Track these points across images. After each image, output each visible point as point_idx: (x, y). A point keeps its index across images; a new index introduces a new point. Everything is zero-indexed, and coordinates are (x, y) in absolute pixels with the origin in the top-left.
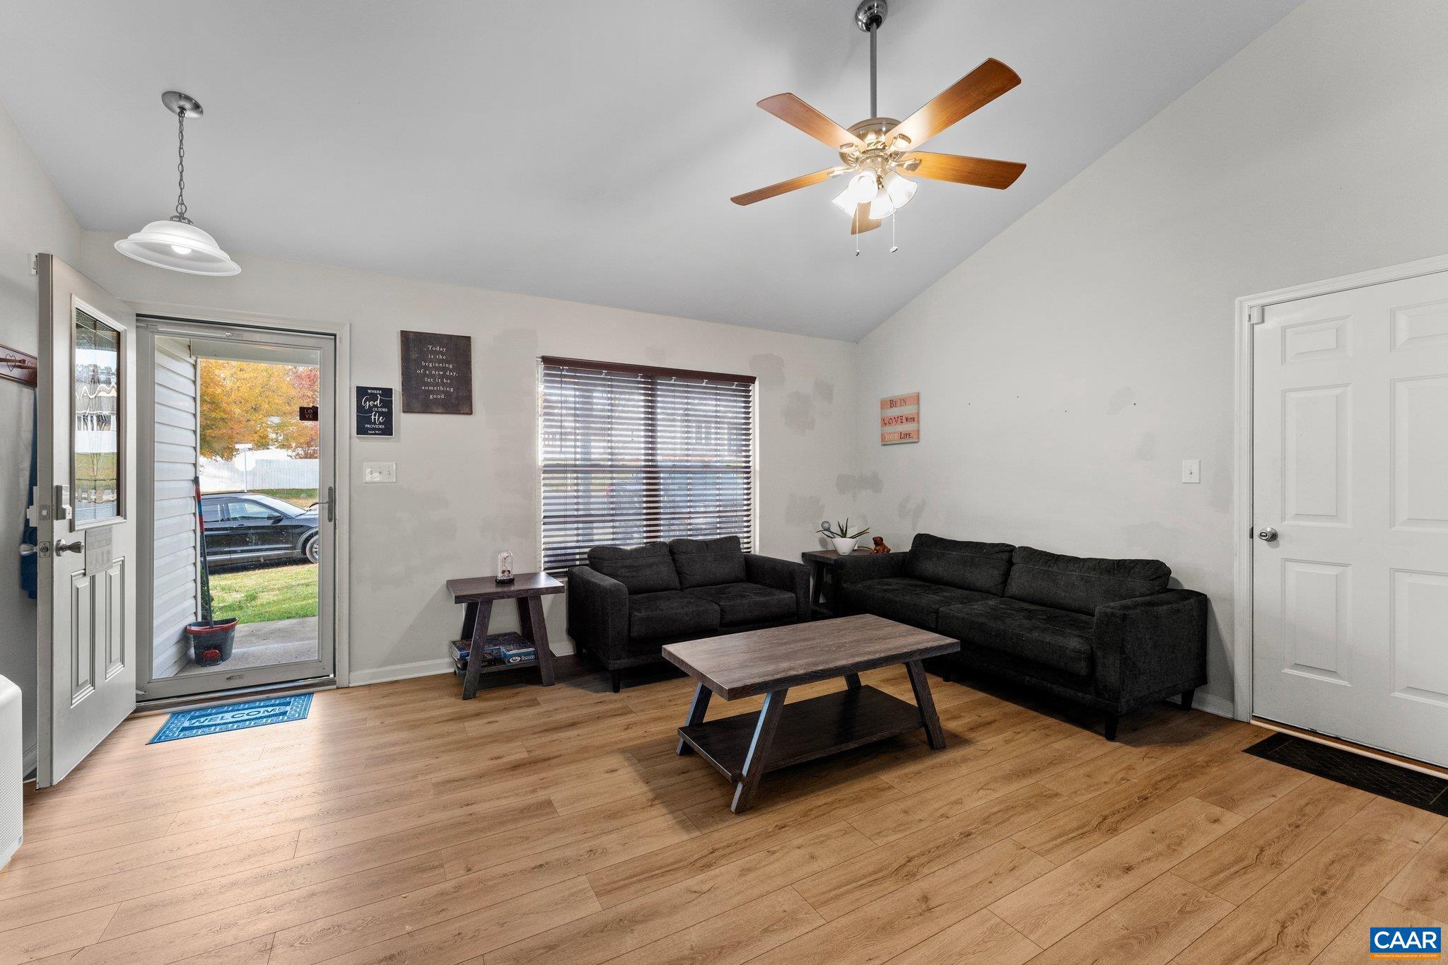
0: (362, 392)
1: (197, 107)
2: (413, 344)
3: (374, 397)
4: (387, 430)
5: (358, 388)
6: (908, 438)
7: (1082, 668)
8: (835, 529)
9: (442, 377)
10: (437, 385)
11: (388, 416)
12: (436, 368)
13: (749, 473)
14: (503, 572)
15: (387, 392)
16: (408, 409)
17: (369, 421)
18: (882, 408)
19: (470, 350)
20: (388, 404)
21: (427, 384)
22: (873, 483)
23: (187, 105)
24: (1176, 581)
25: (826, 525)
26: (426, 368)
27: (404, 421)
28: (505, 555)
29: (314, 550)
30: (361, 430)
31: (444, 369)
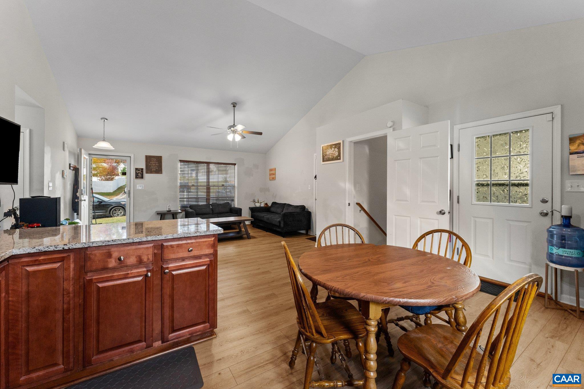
0: (136, 169)
1: (107, 119)
2: (148, 159)
3: (139, 170)
4: (142, 177)
5: (136, 168)
6: (274, 179)
7: (278, 224)
8: (256, 201)
9: (155, 165)
10: (154, 167)
11: (142, 174)
12: (153, 163)
13: (234, 187)
14: (169, 209)
15: (142, 169)
16: (147, 173)
17: (138, 175)
18: (270, 171)
19: (162, 159)
20: (142, 172)
21: (151, 167)
22: (268, 190)
23: (105, 119)
24: (307, 209)
25: (254, 200)
26: (152, 163)
27: (146, 175)
28: (169, 205)
29: (114, 213)
30: (136, 178)
31: (156, 164)
